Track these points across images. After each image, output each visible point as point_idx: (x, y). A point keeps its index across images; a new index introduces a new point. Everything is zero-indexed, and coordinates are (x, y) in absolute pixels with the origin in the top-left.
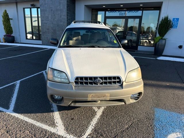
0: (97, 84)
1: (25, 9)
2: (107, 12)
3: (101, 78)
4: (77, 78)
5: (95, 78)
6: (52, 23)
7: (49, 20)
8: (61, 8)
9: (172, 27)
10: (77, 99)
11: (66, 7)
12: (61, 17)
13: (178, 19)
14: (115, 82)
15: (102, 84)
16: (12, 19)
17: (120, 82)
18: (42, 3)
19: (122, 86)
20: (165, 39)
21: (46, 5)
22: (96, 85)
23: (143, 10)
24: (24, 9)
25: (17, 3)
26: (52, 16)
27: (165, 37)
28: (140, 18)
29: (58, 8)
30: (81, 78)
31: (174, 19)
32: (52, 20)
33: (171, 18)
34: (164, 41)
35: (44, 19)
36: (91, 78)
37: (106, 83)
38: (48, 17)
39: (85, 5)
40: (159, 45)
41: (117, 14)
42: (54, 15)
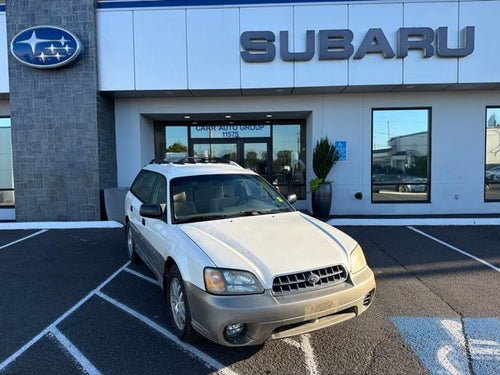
0: (312, 285)
2: (193, 129)
3: (316, 272)
4: (276, 280)
5: (307, 274)
6: (53, 160)
7: (40, 152)
8: (81, 121)
9: (337, 159)
10: (287, 321)
11: (95, 119)
12: (79, 142)
13: (344, 143)
14: (337, 277)
15: (319, 283)
17: (343, 274)
18: (20, 108)
19: (349, 281)
20: (329, 183)
21: (33, 114)
22: (310, 288)
23: (271, 125)
26: (50, 140)
27: (329, 178)
28: (269, 141)
29: (71, 121)
30: (284, 278)
31: (337, 143)
32: (53, 151)
33: (332, 142)
34: (328, 187)
35: (25, 149)
36: (300, 275)
37: (324, 280)
38: (38, 144)
39: (142, 115)
40: (319, 195)
41: (217, 133)
42: (60, 139)
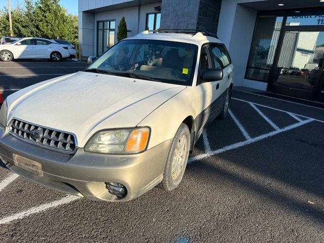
1: (150, 15)
12: (187, 26)
16: (130, 31)
24: (147, 15)
25: (139, 6)
39: (238, 4)
